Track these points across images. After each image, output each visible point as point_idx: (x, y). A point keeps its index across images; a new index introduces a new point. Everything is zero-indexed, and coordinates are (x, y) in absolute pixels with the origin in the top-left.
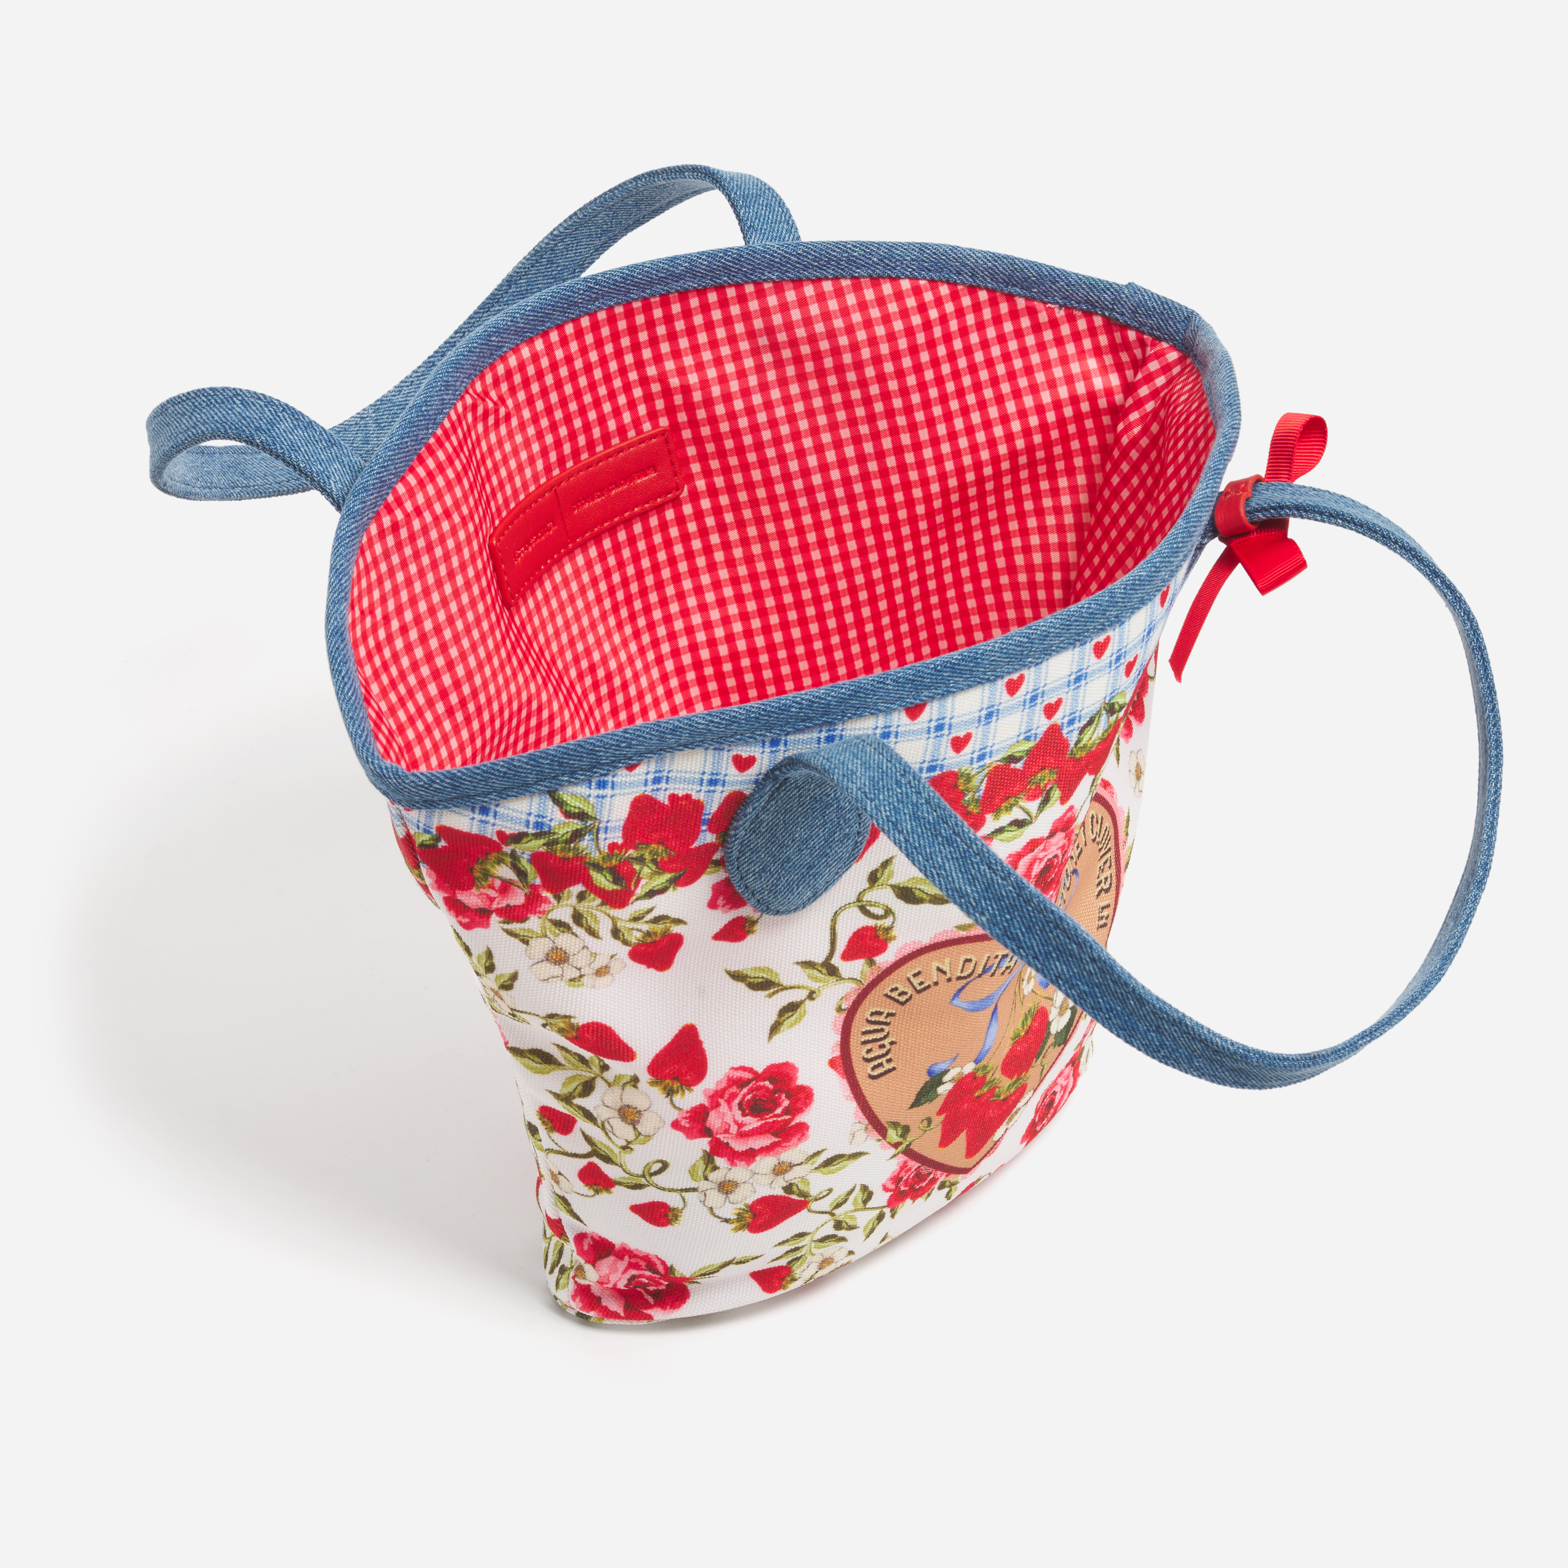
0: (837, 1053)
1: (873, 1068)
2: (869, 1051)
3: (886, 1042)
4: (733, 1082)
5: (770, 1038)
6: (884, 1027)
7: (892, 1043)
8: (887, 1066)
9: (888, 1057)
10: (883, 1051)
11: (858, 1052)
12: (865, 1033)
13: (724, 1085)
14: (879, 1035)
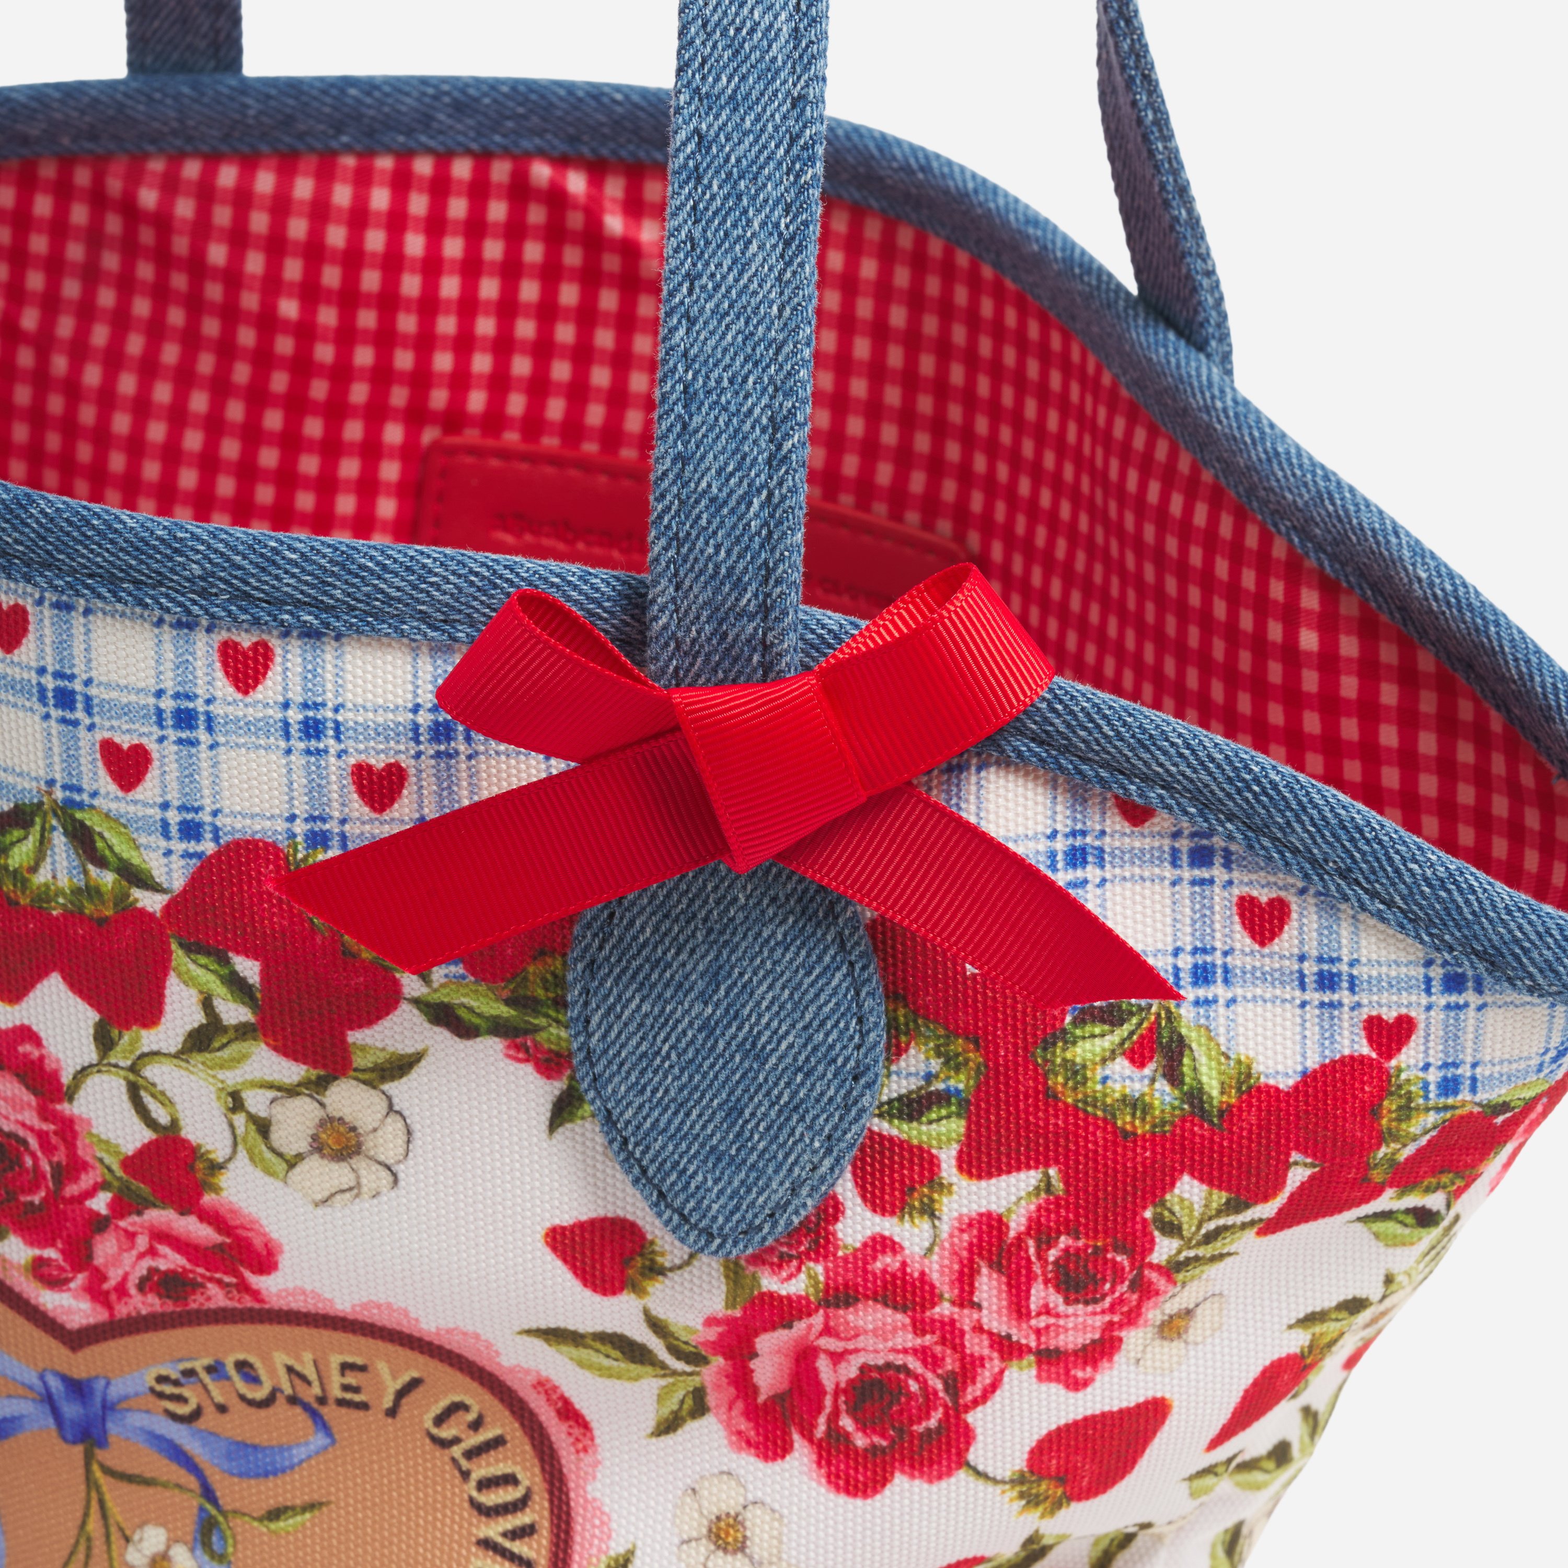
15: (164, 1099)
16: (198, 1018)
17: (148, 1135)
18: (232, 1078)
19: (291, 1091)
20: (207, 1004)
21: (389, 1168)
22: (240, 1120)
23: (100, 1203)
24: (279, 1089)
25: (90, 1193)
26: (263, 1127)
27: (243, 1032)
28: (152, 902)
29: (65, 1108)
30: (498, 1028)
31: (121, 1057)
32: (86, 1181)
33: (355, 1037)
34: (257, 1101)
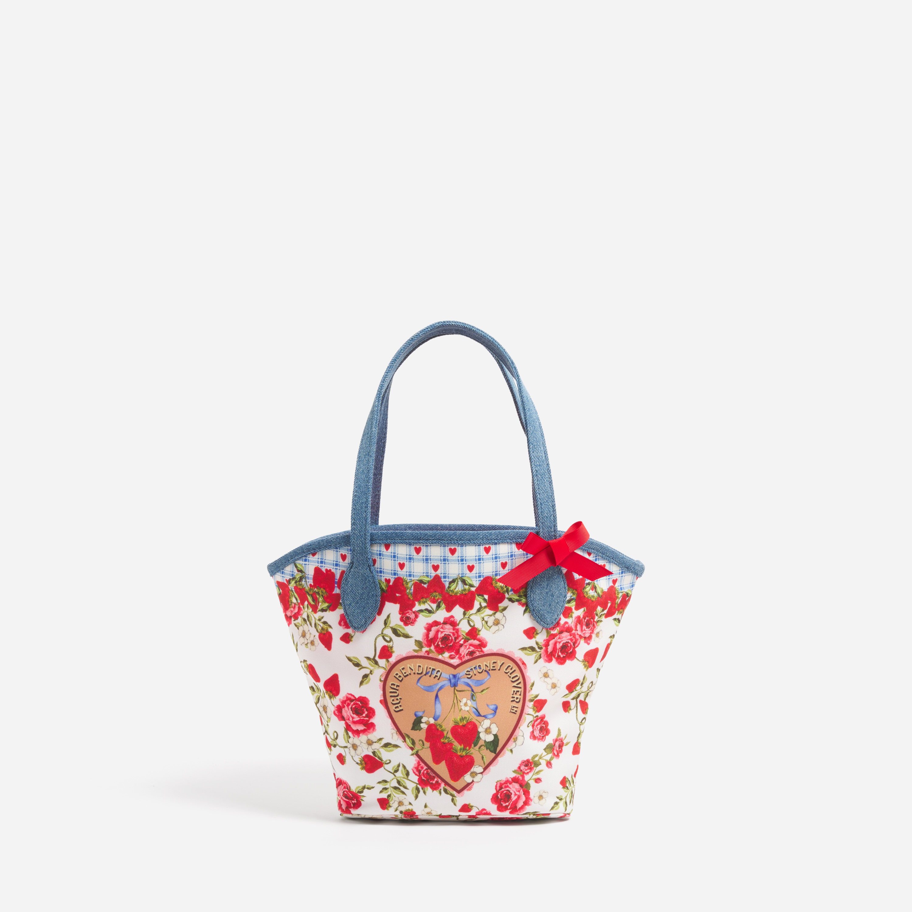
0: (382, 698)
1: (396, 708)
2: (393, 700)
3: (398, 698)
4: (348, 699)
5: (360, 686)
6: (397, 691)
7: (400, 699)
8: (400, 708)
9: (400, 704)
10: (398, 702)
11: (390, 700)
12: (391, 692)
13: (345, 699)
14: (396, 695)
15: (473, 621)
16: (479, 606)
17: (470, 628)
18: (483, 615)
19: (491, 616)
20: (480, 604)
21: (503, 625)
22: (484, 622)
23: (462, 642)
24: (489, 615)
25: (460, 641)
26: (487, 622)
27: (485, 607)
28: (473, 589)
29: (457, 627)
30: (517, 601)
31: (467, 616)
32: (460, 639)
33: (499, 605)
34: (486, 619)
